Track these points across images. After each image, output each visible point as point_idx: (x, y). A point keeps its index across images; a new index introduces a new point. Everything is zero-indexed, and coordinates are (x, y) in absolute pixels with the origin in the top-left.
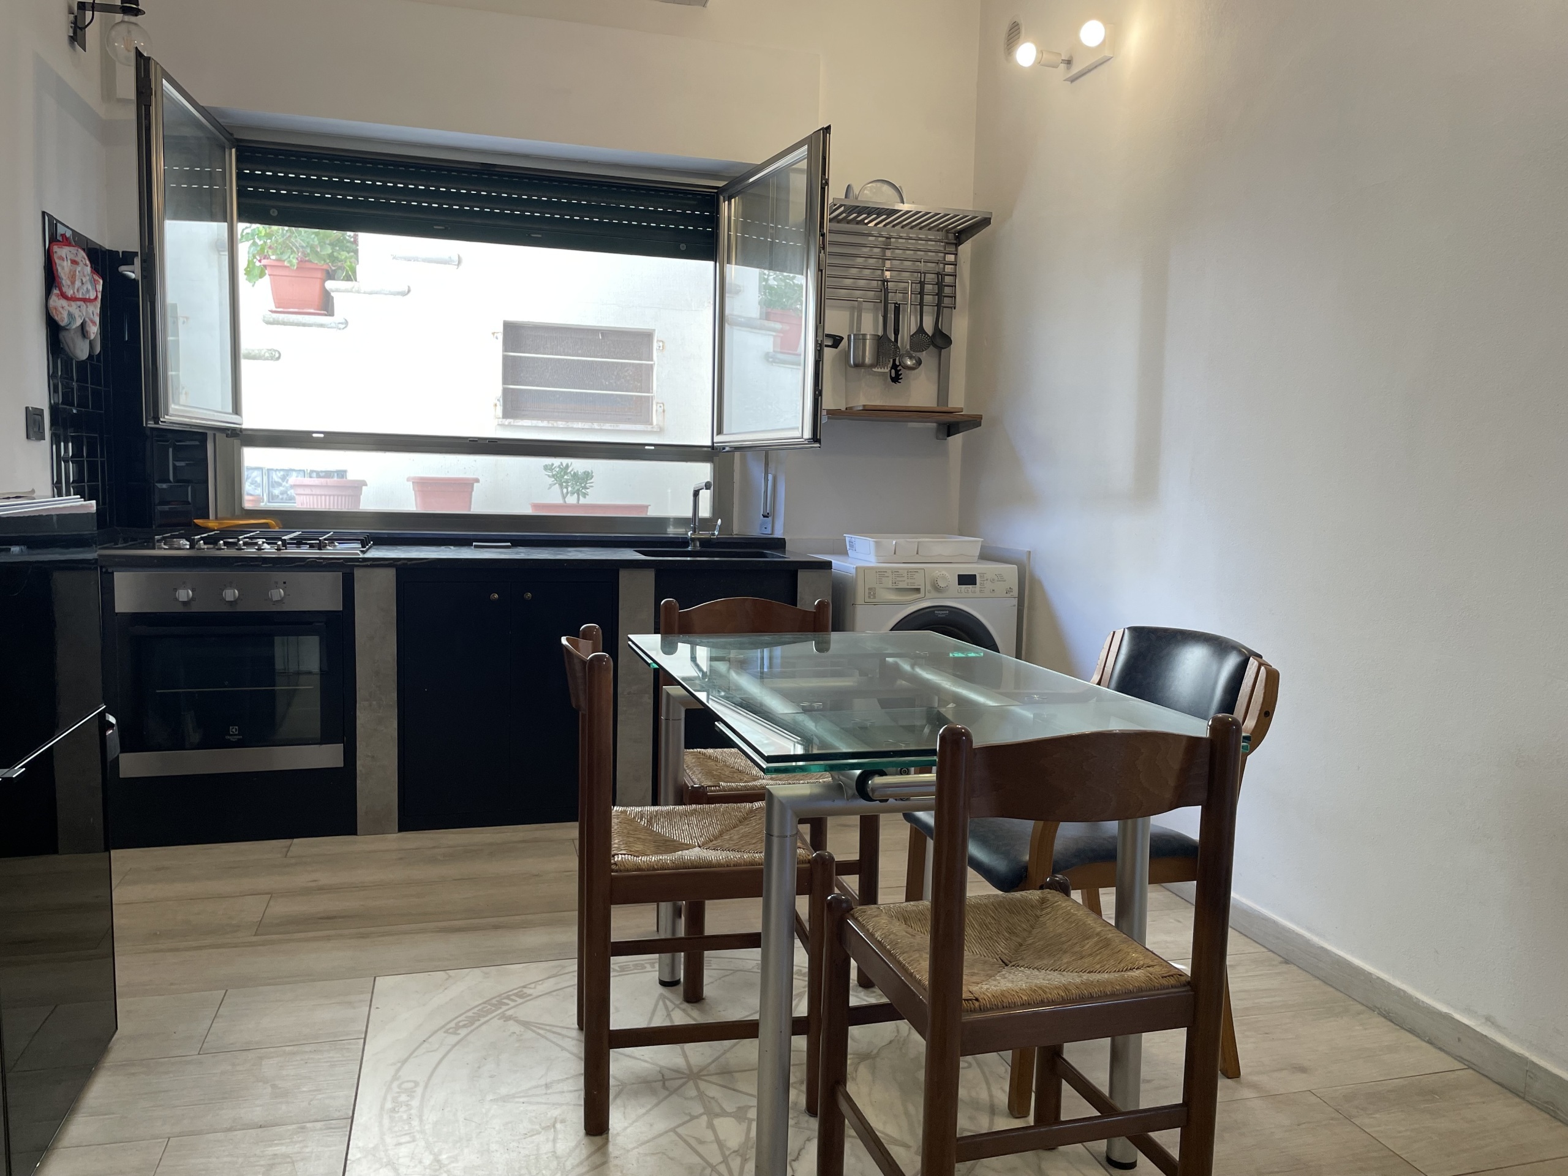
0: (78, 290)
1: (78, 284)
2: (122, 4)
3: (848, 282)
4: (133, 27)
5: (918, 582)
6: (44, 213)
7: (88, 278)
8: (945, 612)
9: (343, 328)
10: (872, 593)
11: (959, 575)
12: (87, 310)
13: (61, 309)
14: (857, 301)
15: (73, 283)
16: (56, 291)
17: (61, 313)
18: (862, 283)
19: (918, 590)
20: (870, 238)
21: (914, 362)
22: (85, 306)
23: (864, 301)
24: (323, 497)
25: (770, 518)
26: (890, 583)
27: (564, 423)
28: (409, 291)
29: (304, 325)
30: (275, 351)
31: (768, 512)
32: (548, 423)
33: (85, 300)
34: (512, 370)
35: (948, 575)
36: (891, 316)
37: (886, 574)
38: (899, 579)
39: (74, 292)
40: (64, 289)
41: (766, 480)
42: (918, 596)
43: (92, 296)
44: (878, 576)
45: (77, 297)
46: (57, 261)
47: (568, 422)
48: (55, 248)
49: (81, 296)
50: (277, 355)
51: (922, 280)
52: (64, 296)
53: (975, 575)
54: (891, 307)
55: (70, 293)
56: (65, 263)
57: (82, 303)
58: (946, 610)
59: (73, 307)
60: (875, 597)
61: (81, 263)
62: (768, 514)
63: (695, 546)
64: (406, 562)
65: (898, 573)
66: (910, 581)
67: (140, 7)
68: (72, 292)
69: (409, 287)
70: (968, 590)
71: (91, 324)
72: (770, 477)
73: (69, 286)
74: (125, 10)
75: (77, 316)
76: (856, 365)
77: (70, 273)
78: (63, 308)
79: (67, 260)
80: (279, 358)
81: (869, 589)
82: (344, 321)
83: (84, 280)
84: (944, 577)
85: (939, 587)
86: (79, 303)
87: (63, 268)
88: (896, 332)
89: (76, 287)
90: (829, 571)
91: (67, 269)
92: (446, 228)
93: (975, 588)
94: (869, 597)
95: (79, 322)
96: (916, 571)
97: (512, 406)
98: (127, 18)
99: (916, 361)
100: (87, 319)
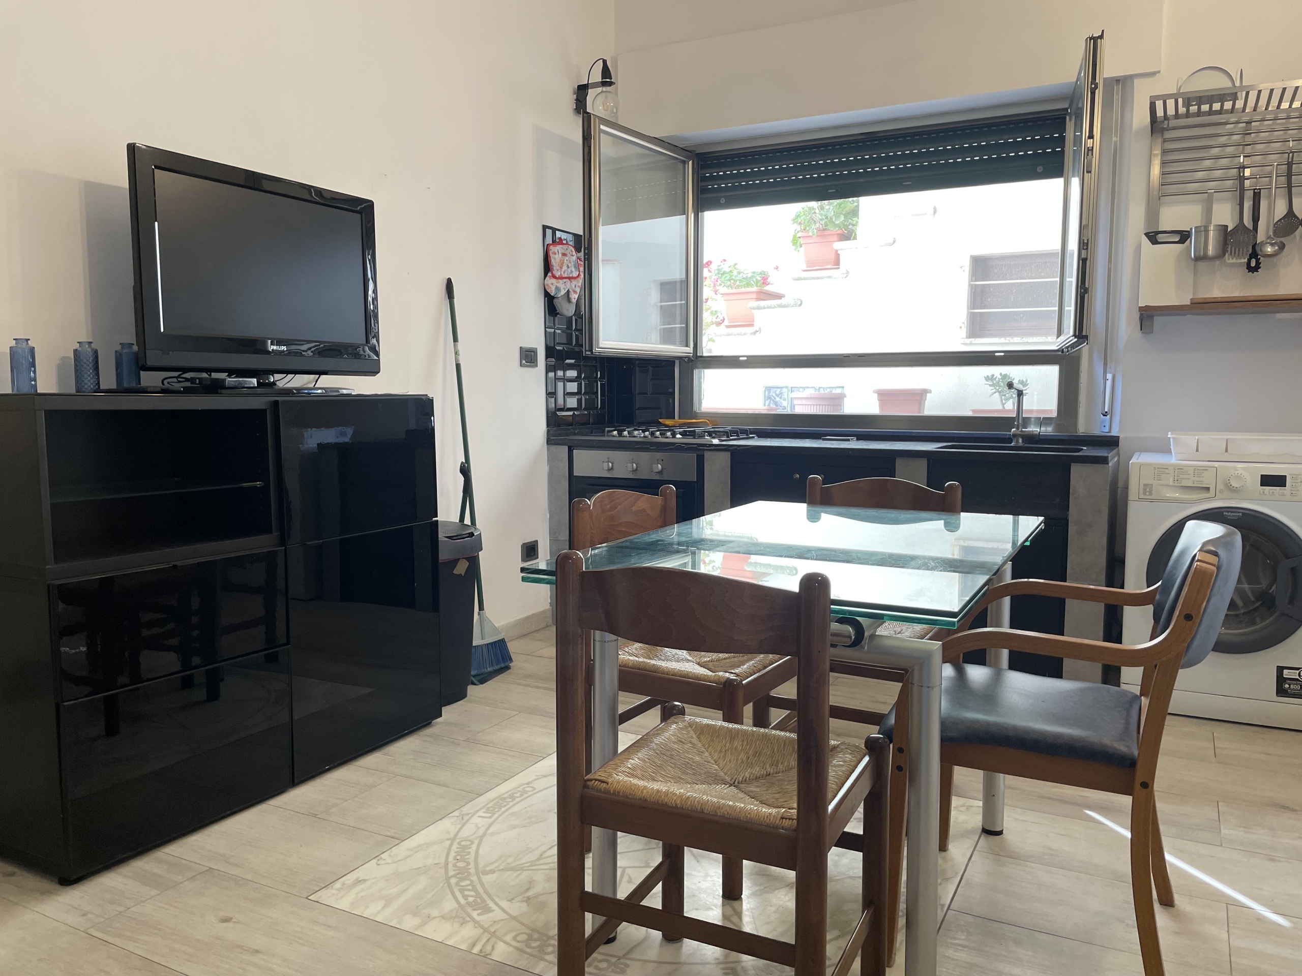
0: (564, 273)
1: (565, 268)
2: (602, 79)
3: (1200, 175)
4: (608, 94)
5: (1207, 480)
6: (545, 228)
7: (573, 264)
8: (1238, 514)
9: (846, 277)
10: (1148, 490)
11: (1262, 475)
12: (570, 285)
13: (551, 286)
14: (1207, 193)
15: (561, 268)
16: (549, 274)
17: (550, 288)
18: (1218, 173)
19: (1208, 489)
20: (1228, 126)
21: (1277, 248)
22: (569, 281)
23: (1215, 192)
24: (809, 406)
25: (1108, 417)
26: (1171, 479)
27: (1019, 338)
28: (894, 242)
29: (818, 278)
30: (798, 299)
31: (1106, 410)
32: (1005, 339)
33: (569, 278)
34: (978, 296)
35: (1250, 475)
36: (1248, 205)
37: (1167, 471)
38: (1181, 476)
39: (561, 274)
40: (554, 272)
41: (1106, 380)
42: (1207, 495)
43: (575, 274)
44: (1156, 472)
45: (564, 276)
46: (551, 255)
47: (1023, 338)
48: (553, 249)
49: (566, 276)
50: (799, 303)
51: (1290, 160)
52: (554, 277)
53: (1286, 476)
54: (1249, 195)
55: (558, 274)
56: (557, 256)
57: (567, 280)
58: (1240, 513)
59: (560, 284)
60: (1151, 494)
61: (569, 255)
62: (1106, 412)
63: (1017, 442)
64: (736, 447)
65: (1182, 470)
66: (1196, 479)
67: (612, 80)
68: (559, 274)
69: (894, 238)
70: (1273, 492)
71: (573, 293)
72: (1109, 376)
73: (558, 270)
74: (604, 84)
75: (562, 289)
76: (1197, 259)
77: (560, 261)
78: (552, 284)
79: (558, 254)
80: (801, 305)
81: (1145, 485)
82: (846, 272)
83: (570, 265)
84: (1239, 477)
85: (1231, 487)
86: (565, 280)
87: (555, 259)
88: (1256, 219)
89: (563, 270)
90: (1107, 465)
91: (558, 260)
92: (837, 191)
93: (1285, 490)
94: (1144, 494)
95: (563, 292)
96: (1205, 469)
97: (976, 326)
98: (604, 89)
99: (1278, 246)
100: (571, 290)
